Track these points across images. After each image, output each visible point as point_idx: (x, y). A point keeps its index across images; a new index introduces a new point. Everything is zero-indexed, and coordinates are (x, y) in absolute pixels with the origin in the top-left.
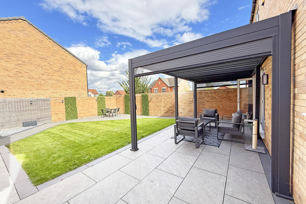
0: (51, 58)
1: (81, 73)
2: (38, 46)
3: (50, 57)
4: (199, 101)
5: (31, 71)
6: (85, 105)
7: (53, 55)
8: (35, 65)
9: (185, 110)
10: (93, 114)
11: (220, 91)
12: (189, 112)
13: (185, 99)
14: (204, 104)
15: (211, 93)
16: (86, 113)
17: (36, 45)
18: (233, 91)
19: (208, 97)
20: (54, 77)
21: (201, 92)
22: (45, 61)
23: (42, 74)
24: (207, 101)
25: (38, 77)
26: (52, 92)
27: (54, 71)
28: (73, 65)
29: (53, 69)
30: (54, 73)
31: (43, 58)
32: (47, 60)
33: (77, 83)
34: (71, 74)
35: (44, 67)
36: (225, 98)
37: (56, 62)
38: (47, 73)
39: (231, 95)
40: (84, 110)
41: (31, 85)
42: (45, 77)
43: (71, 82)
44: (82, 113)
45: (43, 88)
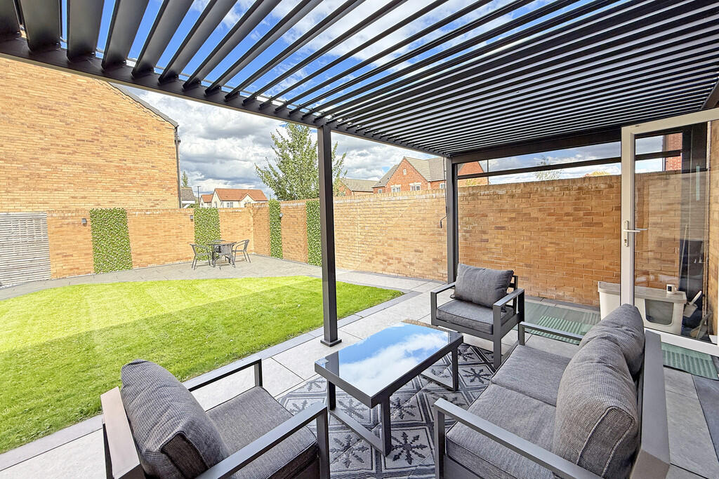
0: (69, 105)
1: (159, 145)
2: (31, 75)
3: (66, 104)
4: (469, 228)
5: (11, 140)
6: (155, 232)
7: (76, 99)
8: (22, 124)
9: (424, 255)
10: (181, 257)
11: (550, 188)
12: (436, 265)
13: (424, 219)
14: (485, 237)
15: (512, 196)
16: (159, 252)
17: (26, 72)
18: (603, 186)
19: (501, 211)
20: (78, 158)
21: (474, 195)
22: (50, 115)
23: (42, 149)
24: (498, 228)
25: (31, 156)
26: (73, 197)
27: (77, 140)
28: (135, 124)
29: (74, 135)
30: (78, 145)
31: (46, 108)
32: (57, 111)
33: (145, 171)
34: (128, 147)
35: (48, 131)
36: (568, 214)
37: (85, 117)
38: (58, 145)
39: (593, 203)
40: (152, 246)
41: (9, 178)
42: (53, 156)
43: (130, 169)
44: (146, 253)
45: (45, 186)
